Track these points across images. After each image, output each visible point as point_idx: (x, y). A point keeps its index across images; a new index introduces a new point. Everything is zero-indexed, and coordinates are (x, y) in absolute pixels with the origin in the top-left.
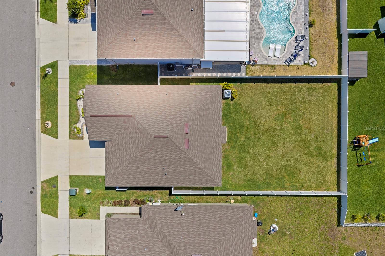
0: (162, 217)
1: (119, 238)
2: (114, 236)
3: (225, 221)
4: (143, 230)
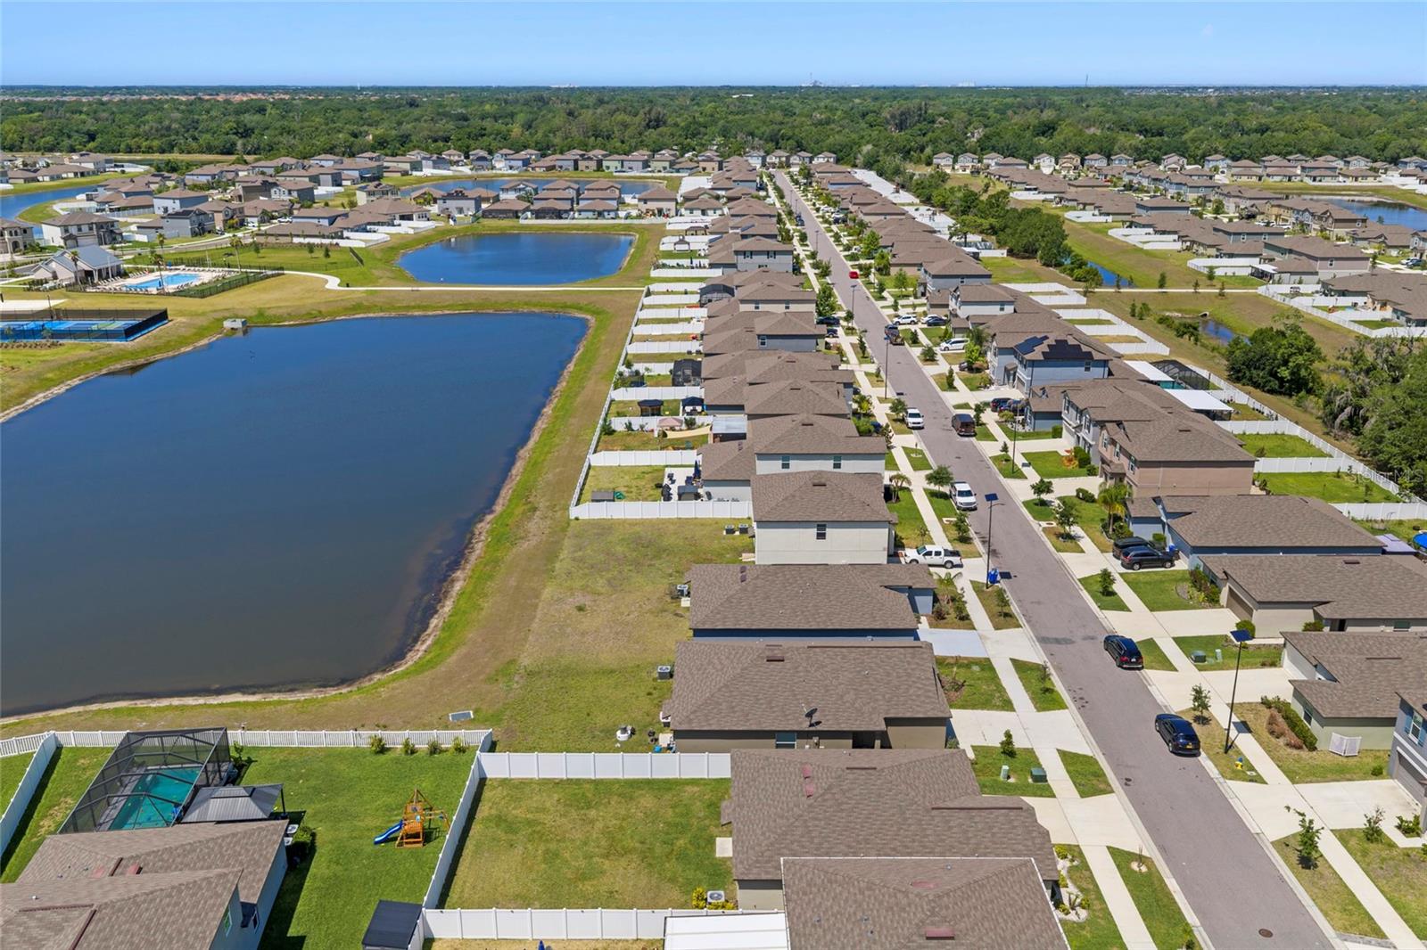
0: (844, 712)
1: (919, 688)
2: (929, 691)
3: (724, 706)
4: (877, 700)
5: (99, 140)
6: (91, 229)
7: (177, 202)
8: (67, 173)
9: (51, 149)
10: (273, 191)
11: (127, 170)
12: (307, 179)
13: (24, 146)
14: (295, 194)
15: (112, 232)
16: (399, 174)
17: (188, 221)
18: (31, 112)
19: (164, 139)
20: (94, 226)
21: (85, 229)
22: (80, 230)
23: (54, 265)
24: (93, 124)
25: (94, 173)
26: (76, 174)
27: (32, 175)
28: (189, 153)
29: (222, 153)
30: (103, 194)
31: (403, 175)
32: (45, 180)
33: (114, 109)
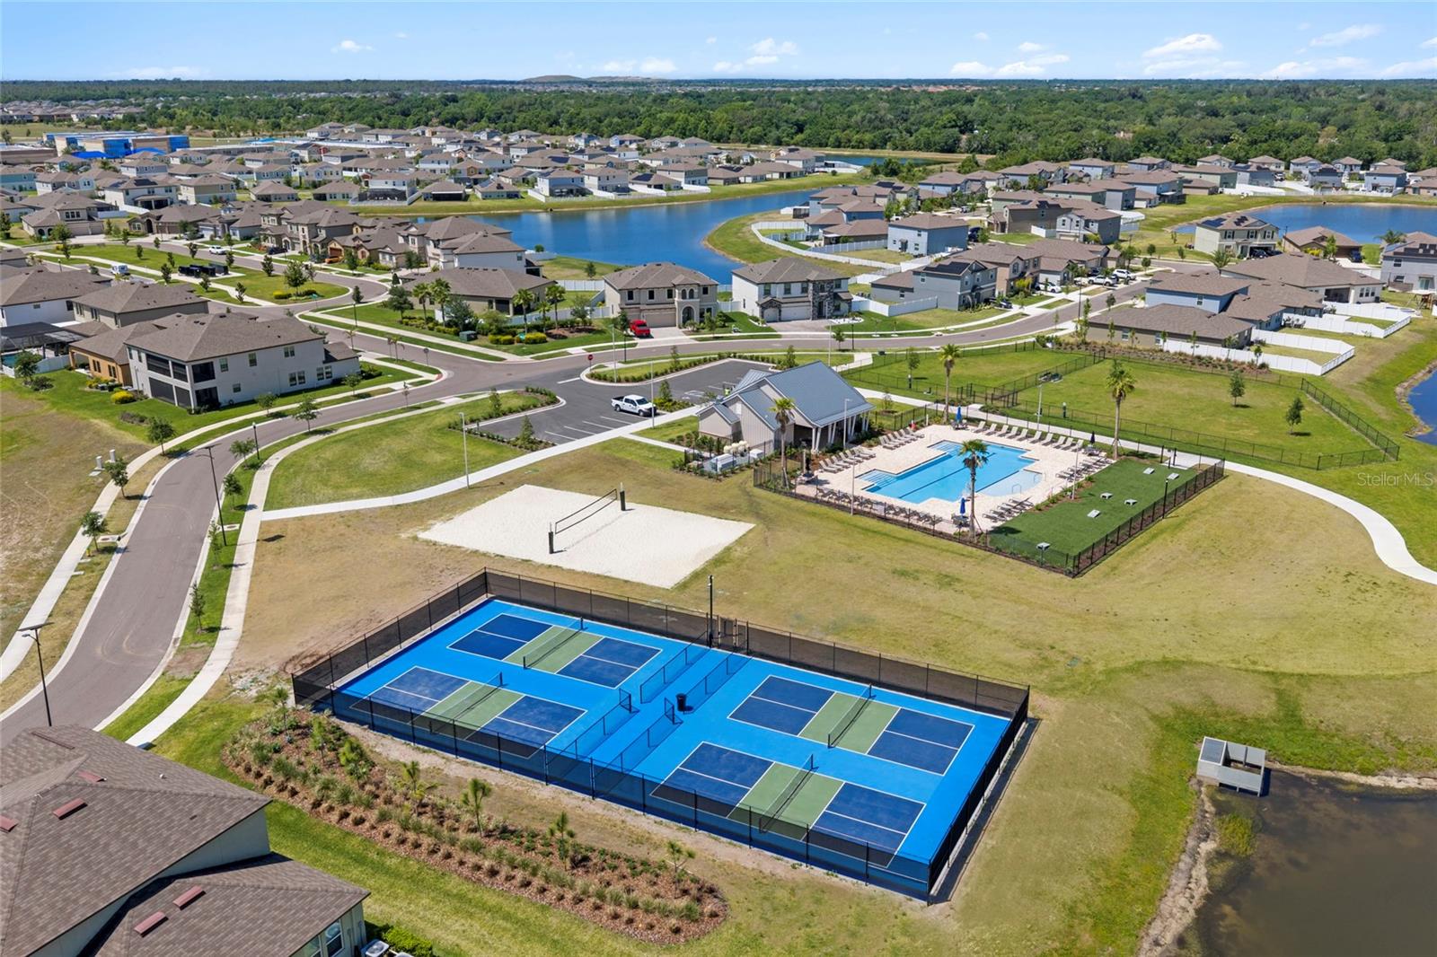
5: (807, 131)
6: (805, 290)
7: (925, 235)
8: (772, 172)
9: (757, 141)
10: (1059, 220)
11: (839, 170)
12: (1089, 198)
13: (732, 136)
14: (1095, 227)
15: (836, 296)
16: (1206, 192)
17: (958, 283)
18: (745, 101)
19: (877, 133)
20: (811, 287)
21: (796, 289)
22: (787, 291)
23: (738, 409)
24: (802, 114)
25: (802, 174)
26: (781, 175)
27: (732, 175)
28: (904, 149)
29: (943, 151)
30: (818, 212)
31: (1211, 193)
32: (747, 183)
33: (821, 99)
